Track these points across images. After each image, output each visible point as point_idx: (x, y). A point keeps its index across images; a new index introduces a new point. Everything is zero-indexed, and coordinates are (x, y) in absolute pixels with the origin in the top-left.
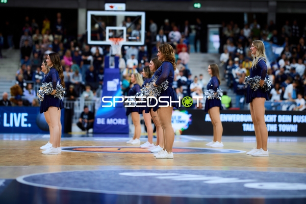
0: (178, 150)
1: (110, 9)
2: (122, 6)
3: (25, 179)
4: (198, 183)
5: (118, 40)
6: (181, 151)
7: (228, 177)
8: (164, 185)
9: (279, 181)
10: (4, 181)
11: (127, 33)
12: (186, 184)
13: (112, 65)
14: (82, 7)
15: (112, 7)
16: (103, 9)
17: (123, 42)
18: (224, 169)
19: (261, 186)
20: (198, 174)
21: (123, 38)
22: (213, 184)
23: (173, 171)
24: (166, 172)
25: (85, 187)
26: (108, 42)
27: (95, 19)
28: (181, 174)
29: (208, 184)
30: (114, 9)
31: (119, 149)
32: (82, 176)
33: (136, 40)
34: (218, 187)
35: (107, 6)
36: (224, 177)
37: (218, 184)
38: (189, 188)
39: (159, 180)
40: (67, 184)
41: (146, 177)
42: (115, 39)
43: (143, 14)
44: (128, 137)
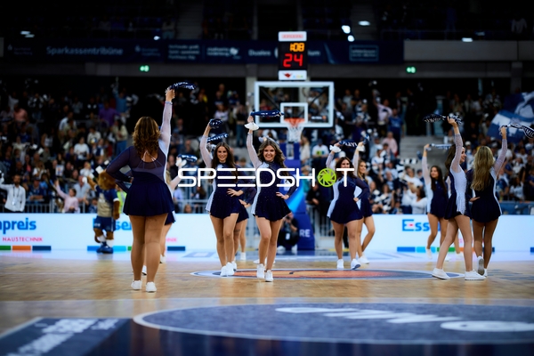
0: (372, 273)
1: (286, 78)
2: (302, 74)
3: (146, 319)
4: (378, 322)
5: (298, 120)
6: (376, 274)
7: (424, 314)
8: (330, 326)
9: (492, 319)
10: (116, 321)
11: (309, 112)
12: (364, 323)
13: (290, 155)
14: (252, 76)
15: (288, 75)
16: (276, 79)
17: (305, 123)
18: (426, 301)
19: (465, 326)
20: (383, 310)
21: (303, 117)
22: (398, 324)
23: (351, 305)
24: (342, 306)
25: (222, 329)
26: (284, 123)
27: (264, 92)
28: (362, 309)
29: (391, 324)
30: (291, 78)
31: (291, 273)
32: (224, 312)
33: (322, 121)
34: (404, 329)
35: (282, 75)
36: (418, 314)
37: (406, 324)
38: (364, 330)
39: (326, 318)
40: (201, 325)
41: (310, 314)
42: (292, 120)
43: (331, 85)
44: (313, 254)
